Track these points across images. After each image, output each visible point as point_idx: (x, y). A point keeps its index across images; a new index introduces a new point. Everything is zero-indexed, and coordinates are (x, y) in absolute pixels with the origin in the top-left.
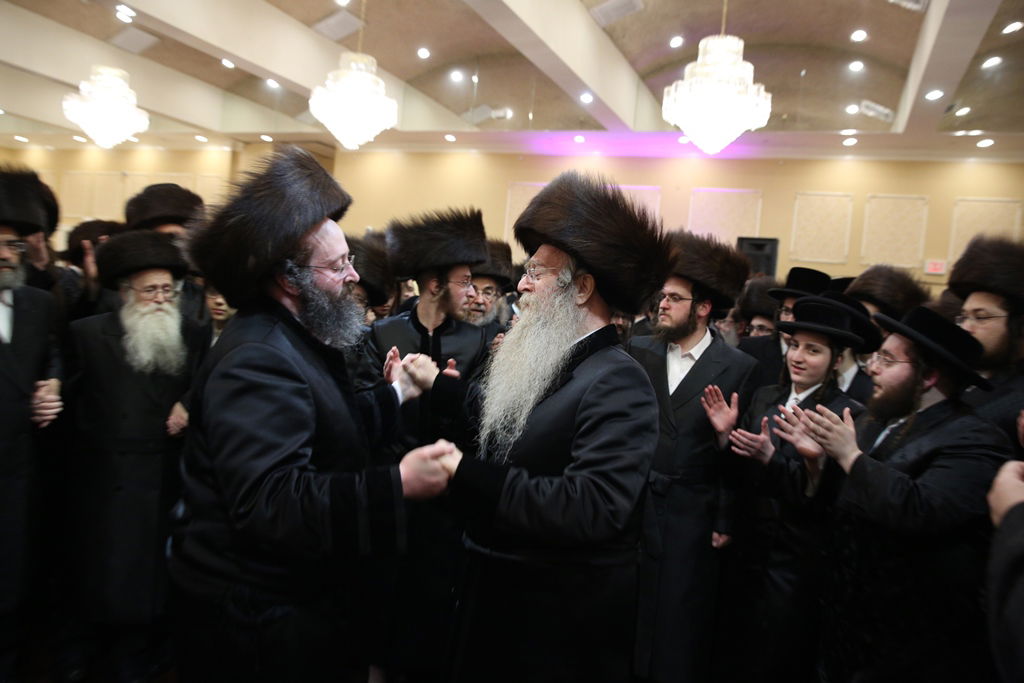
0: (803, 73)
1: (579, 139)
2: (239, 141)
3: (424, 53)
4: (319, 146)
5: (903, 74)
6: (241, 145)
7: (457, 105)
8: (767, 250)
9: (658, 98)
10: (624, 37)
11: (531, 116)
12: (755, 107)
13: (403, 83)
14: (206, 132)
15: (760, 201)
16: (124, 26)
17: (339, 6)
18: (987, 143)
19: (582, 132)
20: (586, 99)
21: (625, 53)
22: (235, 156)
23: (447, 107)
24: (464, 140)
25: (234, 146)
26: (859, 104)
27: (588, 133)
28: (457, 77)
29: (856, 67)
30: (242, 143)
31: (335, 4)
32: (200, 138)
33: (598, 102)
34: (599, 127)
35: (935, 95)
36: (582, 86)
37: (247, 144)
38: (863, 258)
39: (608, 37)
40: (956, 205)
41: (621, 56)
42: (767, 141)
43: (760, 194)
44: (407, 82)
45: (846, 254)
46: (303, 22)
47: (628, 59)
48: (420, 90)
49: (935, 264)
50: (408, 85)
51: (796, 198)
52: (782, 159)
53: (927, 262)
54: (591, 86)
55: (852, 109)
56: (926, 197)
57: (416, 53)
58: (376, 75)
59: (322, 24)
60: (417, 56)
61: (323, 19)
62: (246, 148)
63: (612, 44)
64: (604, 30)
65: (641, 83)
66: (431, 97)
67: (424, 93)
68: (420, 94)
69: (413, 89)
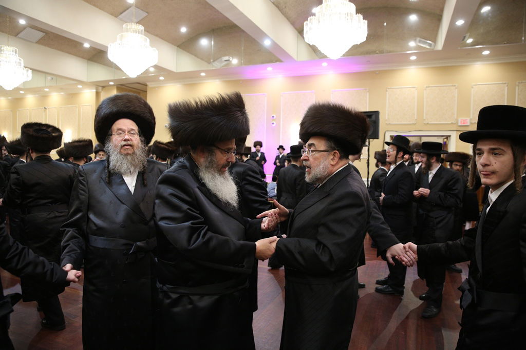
0: (385, 24)
1: (270, 69)
2: (99, 86)
3: (184, 30)
4: (140, 85)
5: (439, 18)
6: (101, 88)
7: (207, 58)
8: (373, 117)
10: (285, 7)
13: (175, 47)
14: (81, 82)
15: (368, 93)
16: (24, 28)
17: (130, 4)
18: (486, 53)
19: (271, 64)
20: (267, 43)
21: (288, 19)
22: (98, 94)
23: (202, 59)
24: (210, 74)
25: (97, 89)
26: (415, 40)
27: (273, 64)
28: (204, 42)
29: (413, 18)
30: (101, 86)
31: (126, 2)
32: (80, 86)
33: (275, 45)
34: (278, 60)
35: (460, 22)
37: (103, 87)
38: (425, 120)
39: (276, 8)
40: (472, 87)
41: (286, 20)
42: (369, 61)
43: (368, 90)
44: (178, 46)
45: (416, 118)
46: (112, 14)
47: (289, 21)
48: (185, 50)
49: (464, 120)
50: (178, 48)
51: (387, 91)
52: (377, 71)
53: (460, 119)
54: (269, 35)
55: (412, 44)
56: (456, 84)
57: (179, 29)
58: (145, 35)
59: (123, 15)
60: (180, 32)
61: (123, 12)
62: (102, 90)
63: (280, 12)
64: (273, 3)
65: (299, 35)
66: (192, 54)
67: (188, 52)
68: (186, 53)
69: (182, 50)
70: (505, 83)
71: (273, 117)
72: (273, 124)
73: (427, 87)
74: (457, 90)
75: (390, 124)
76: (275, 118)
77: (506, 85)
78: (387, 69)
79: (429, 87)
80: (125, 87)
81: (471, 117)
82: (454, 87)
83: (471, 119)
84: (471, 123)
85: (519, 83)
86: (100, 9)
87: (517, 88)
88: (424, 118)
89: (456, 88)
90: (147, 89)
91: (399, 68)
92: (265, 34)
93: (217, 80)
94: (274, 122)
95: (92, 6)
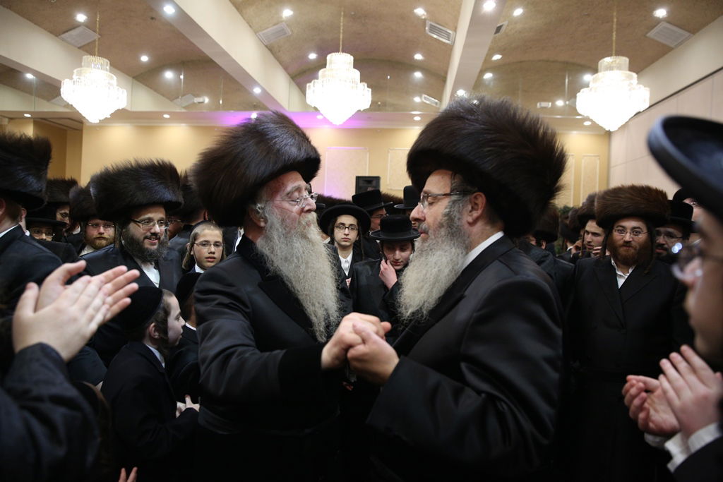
0: (389, 77)
2: (5, 117)
3: (144, 59)
4: (71, 121)
5: (444, 80)
6: (7, 120)
7: (170, 94)
8: (374, 183)
9: (303, 91)
10: (279, 51)
11: (221, 102)
12: (362, 97)
13: (131, 78)
15: (368, 154)
17: (79, 22)
20: (257, 91)
21: (281, 62)
23: (163, 95)
24: (176, 117)
26: (421, 97)
28: (169, 75)
29: (418, 75)
31: (75, 21)
33: (264, 92)
34: (266, 109)
35: (461, 93)
36: (255, 83)
37: (11, 119)
39: (269, 51)
41: (278, 64)
42: (370, 118)
43: (368, 150)
44: (134, 78)
46: (51, 32)
47: (282, 66)
48: (143, 83)
50: (135, 82)
51: (389, 152)
52: (379, 129)
54: (260, 82)
55: (417, 99)
57: (139, 58)
58: (110, 72)
59: (67, 34)
60: (140, 61)
61: (67, 31)
62: (9, 122)
63: (272, 56)
64: (266, 46)
65: (292, 81)
66: (151, 88)
67: (146, 85)
68: (143, 86)
69: (138, 83)
75: (391, 189)
78: (385, 127)
80: (48, 122)
86: (35, 24)
90: (82, 127)
93: (183, 125)
95: (25, 20)
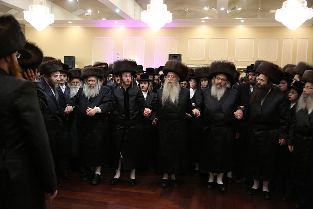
1: (116, 22)
7: (71, 9)
8: (178, 58)
11: (99, 12)
12: (168, 17)
15: (177, 41)
18: (242, 21)
19: (118, 20)
20: (117, 11)
23: (67, 10)
24: (75, 23)
26: (207, 7)
27: (119, 20)
33: (121, 11)
34: (123, 19)
36: (115, 7)
38: (210, 58)
40: (236, 40)
42: (177, 22)
43: (177, 39)
45: (205, 57)
49: (231, 59)
50: (52, 3)
51: (188, 40)
52: (183, 27)
53: (229, 58)
56: (227, 38)
65: (136, 3)
66: (61, 7)
67: (59, 6)
68: (57, 6)
69: (55, 4)
70: (253, 39)
71: (118, 53)
72: (118, 58)
73: (211, 39)
74: (228, 41)
75: (190, 60)
76: (119, 54)
77: (254, 39)
78: (189, 26)
79: (212, 39)
81: (235, 57)
82: (226, 39)
83: (235, 59)
84: (235, 61)
85: (260, 39)
87: (259, 42)
88: (210, 57)
89: (227, 40)
91: (196, 26)
92: (116, 7)
94: (119, 57)
